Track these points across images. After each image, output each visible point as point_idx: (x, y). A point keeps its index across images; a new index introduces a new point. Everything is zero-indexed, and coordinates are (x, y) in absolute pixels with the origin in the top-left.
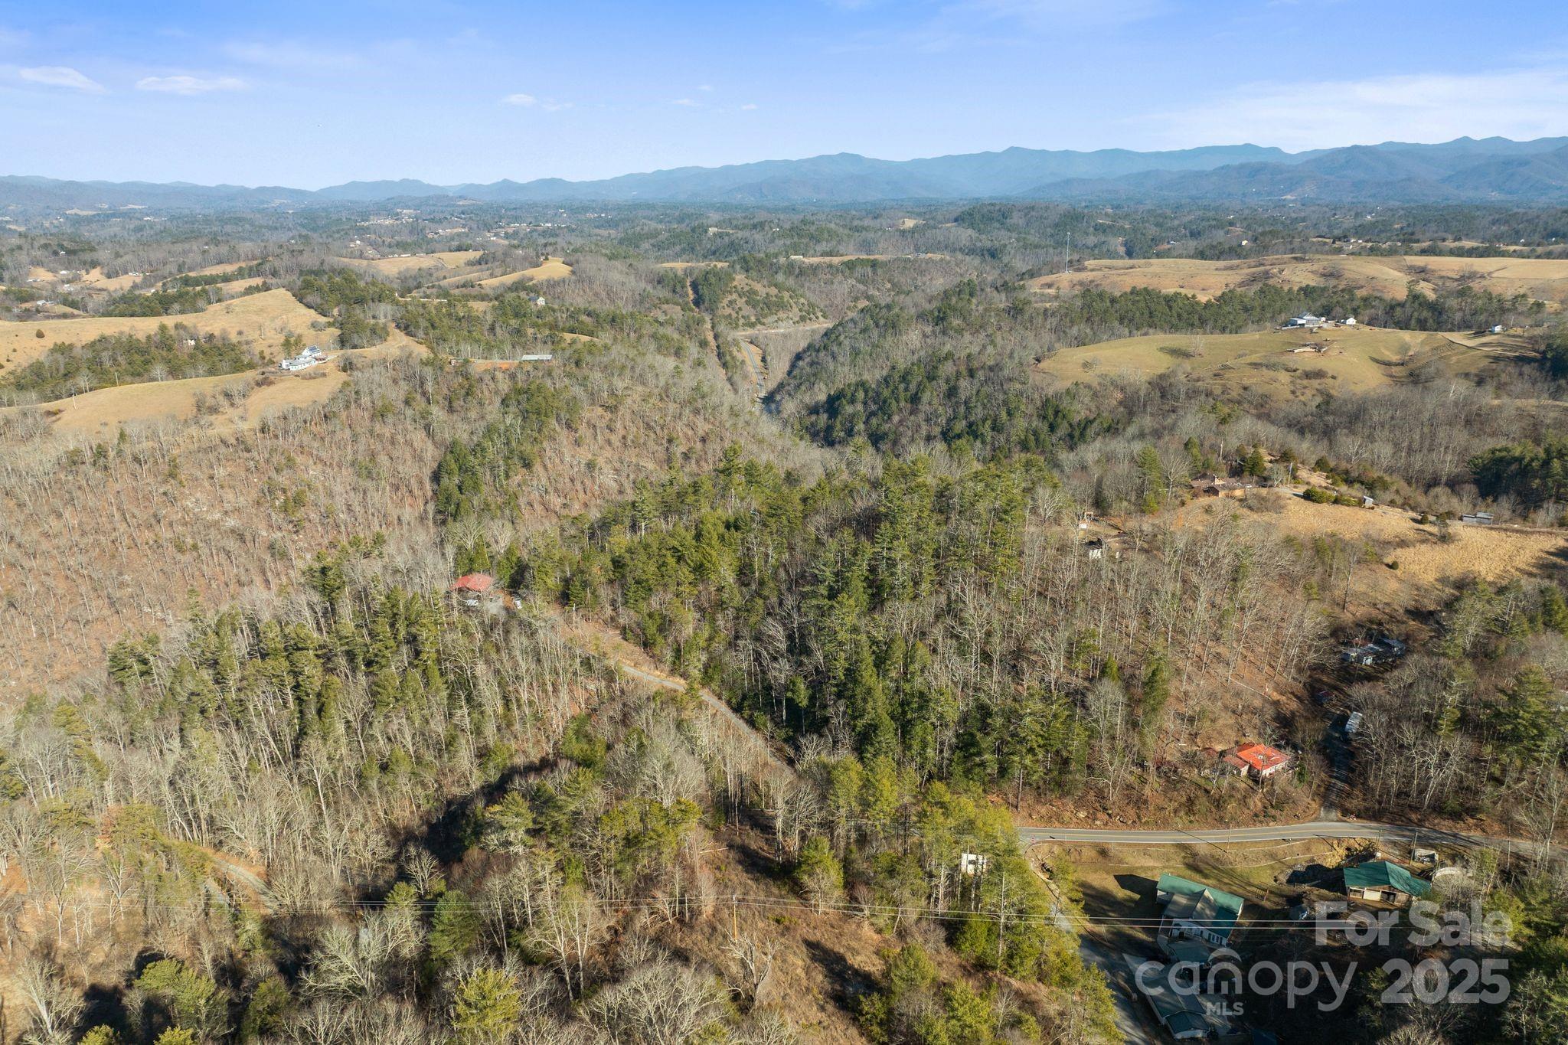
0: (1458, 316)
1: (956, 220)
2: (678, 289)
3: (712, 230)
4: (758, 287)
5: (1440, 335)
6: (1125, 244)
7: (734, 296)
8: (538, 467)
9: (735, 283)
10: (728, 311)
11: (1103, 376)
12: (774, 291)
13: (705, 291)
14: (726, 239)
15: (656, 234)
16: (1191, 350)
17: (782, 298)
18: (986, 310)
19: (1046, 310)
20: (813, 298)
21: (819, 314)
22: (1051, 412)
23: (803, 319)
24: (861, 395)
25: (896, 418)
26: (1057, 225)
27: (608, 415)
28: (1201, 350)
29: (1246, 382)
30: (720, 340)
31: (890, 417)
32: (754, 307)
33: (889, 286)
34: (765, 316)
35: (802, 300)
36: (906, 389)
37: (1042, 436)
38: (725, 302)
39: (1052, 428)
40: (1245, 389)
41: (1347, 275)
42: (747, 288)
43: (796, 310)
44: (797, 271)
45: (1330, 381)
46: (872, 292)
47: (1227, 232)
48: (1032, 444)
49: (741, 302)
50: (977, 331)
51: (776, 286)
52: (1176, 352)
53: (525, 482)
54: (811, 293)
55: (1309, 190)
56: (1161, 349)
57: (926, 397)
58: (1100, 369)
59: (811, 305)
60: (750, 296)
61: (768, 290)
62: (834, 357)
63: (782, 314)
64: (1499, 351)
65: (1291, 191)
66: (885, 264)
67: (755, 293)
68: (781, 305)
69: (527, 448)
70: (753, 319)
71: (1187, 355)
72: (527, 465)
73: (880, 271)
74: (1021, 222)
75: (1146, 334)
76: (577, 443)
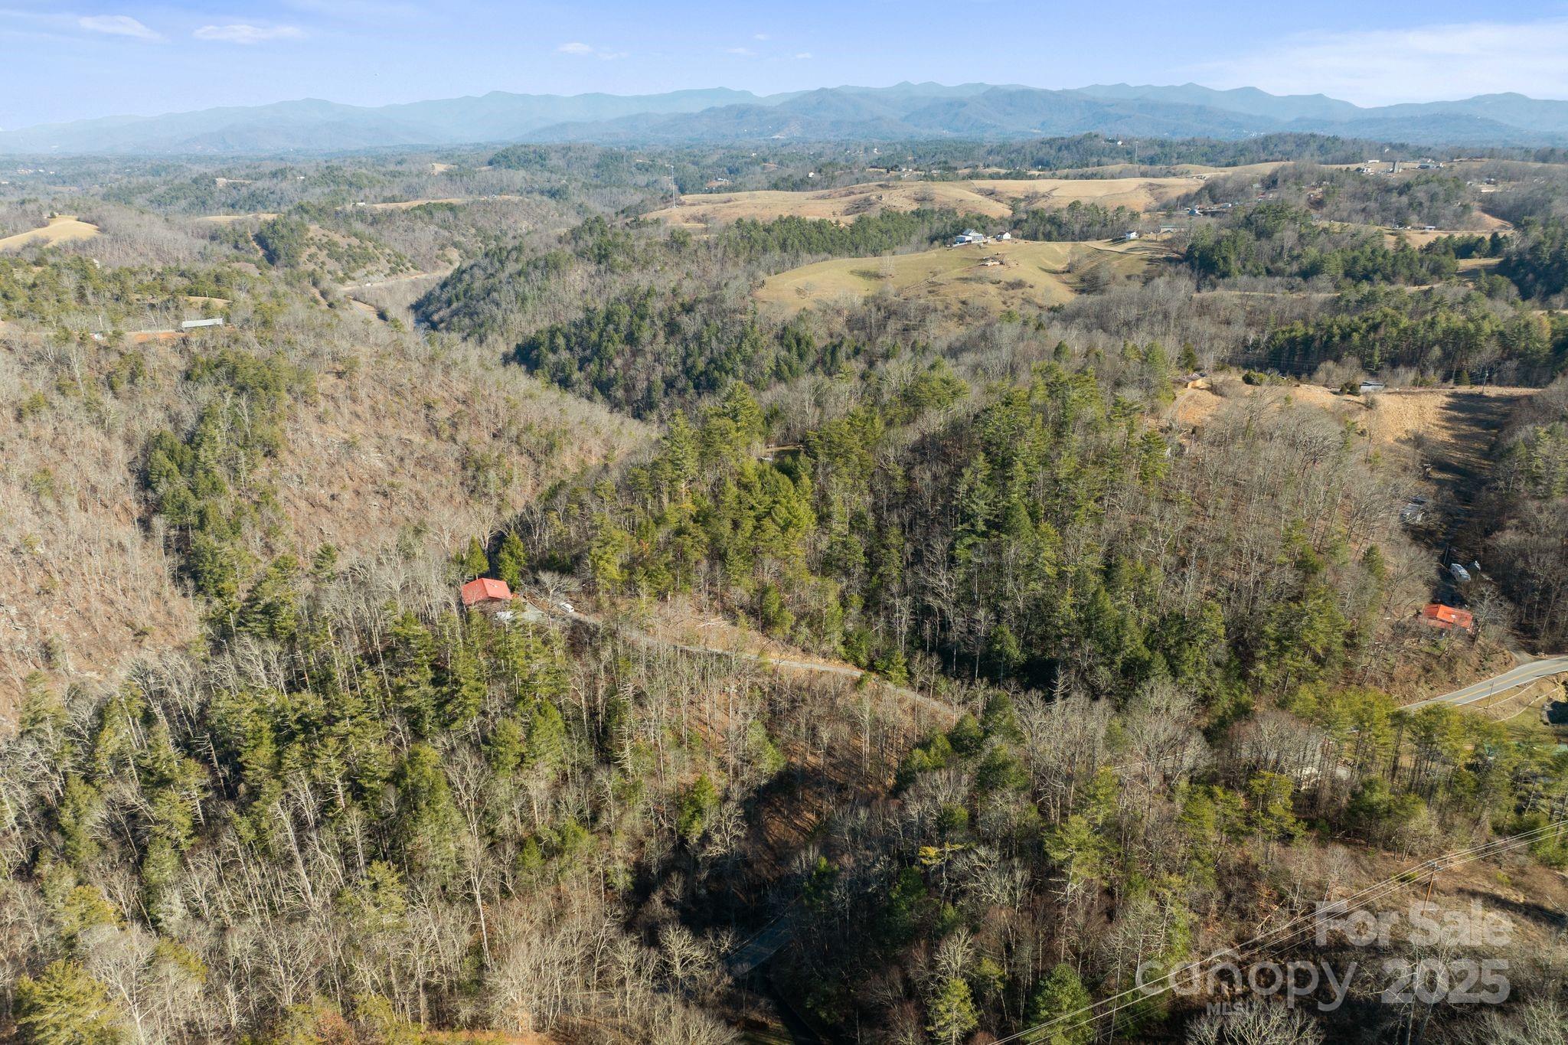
0: (1077, 228)
1: (490, 163)
2: (241, 244)
3: (221, 181)
4: (337, 238)
5: (1083, 244)
6: (676, 181)
7: (313, 249)
8: (283, 455)
9: (310, 235)
10: (311, 267)
11: (818, 301)
12: (355, 242)
13: (275, 243)
14: (244, 190)
15: (147, 188)
16: (881, 272)
17: (366, 249)
18: (647, 244)
19: (707, 242)
20: (399, 248)
21: (409, 265)
22: (790, 338)
23: (393, 271)
24: (561, 341)
25: (618, 362)
26: (598, 167)
27: (343, 384)
28: (891, 271)
29: (963, 297)
30: (330, 298)
31: (610, 361)
32: (338, 260)
33: (473, 231)
34: (353, 270)
35: (387, 251)
36: (616, 330)
37: (795, 366)
38: (304, 257)
39: (801, 356)
40: (964, 303)
41: (938, 199)
42: (325, 240)
43: (383, 261)
44: (370, 219)
45: (1028, 290)
46: (458, 238)
47: (764, 168)
48: (786, 373)
49: (322, 256)
50: (644, 267)
51: (356, 235)
52: (866, 274)
53: (273, 474)
54: (394, 241)
55: (794, 130)
56: (852, 272)
57: (646, 335)
58: (816, 295)
59: (398, 256)
60: (330, 247)
61: (349, 241)
62: (498, 305)
63: (370, 267)
64: (1148, 254)
65: (779, 131)
66: (463, 208)
67: (335, 244)
68: (370, 258)
69: (264, 430)
70: (341, 274)
71: (877, 276)
72: (270, 453)
73: (461, 215)
74: (562, 163)
75: (825, 259)
76: (320, 419)
